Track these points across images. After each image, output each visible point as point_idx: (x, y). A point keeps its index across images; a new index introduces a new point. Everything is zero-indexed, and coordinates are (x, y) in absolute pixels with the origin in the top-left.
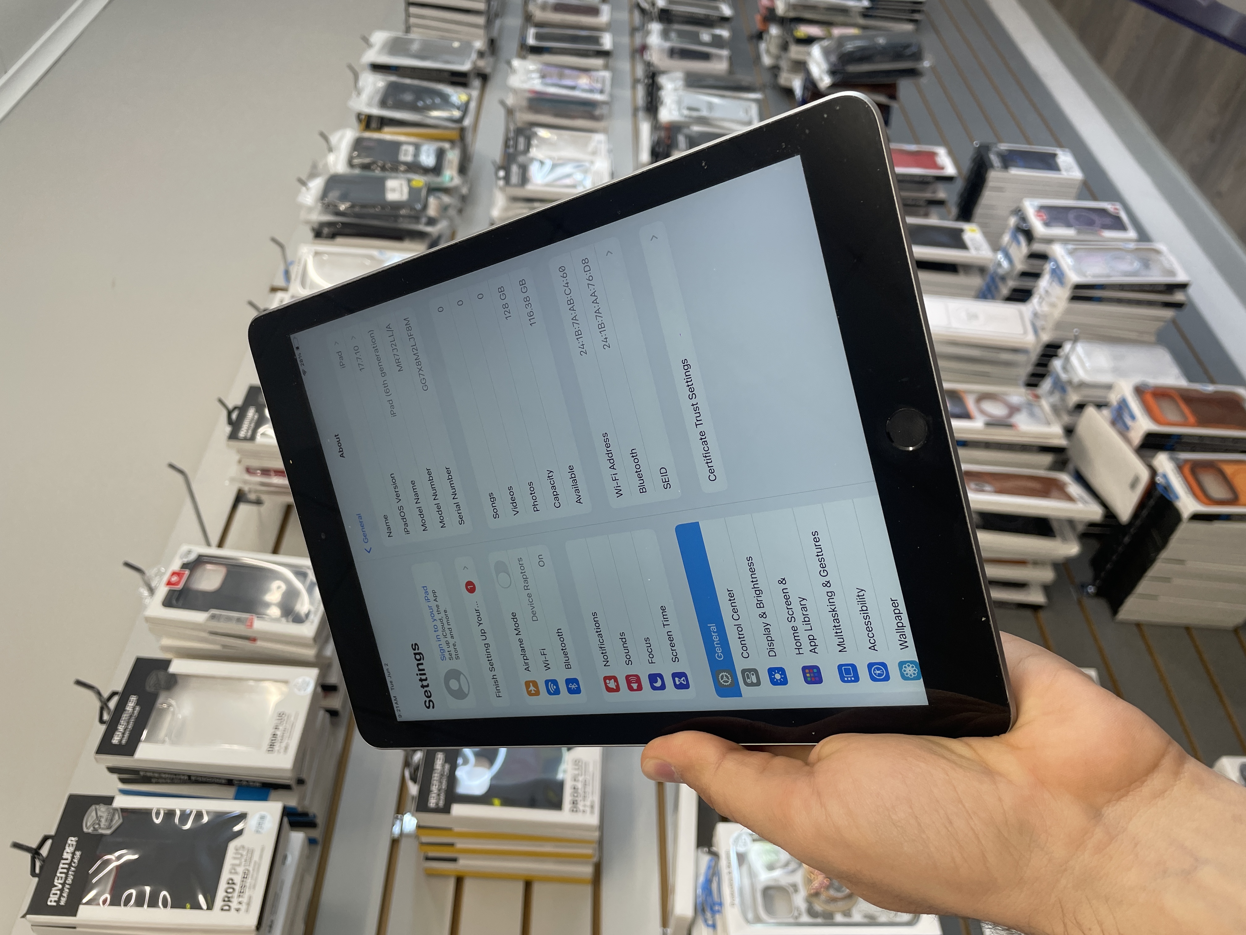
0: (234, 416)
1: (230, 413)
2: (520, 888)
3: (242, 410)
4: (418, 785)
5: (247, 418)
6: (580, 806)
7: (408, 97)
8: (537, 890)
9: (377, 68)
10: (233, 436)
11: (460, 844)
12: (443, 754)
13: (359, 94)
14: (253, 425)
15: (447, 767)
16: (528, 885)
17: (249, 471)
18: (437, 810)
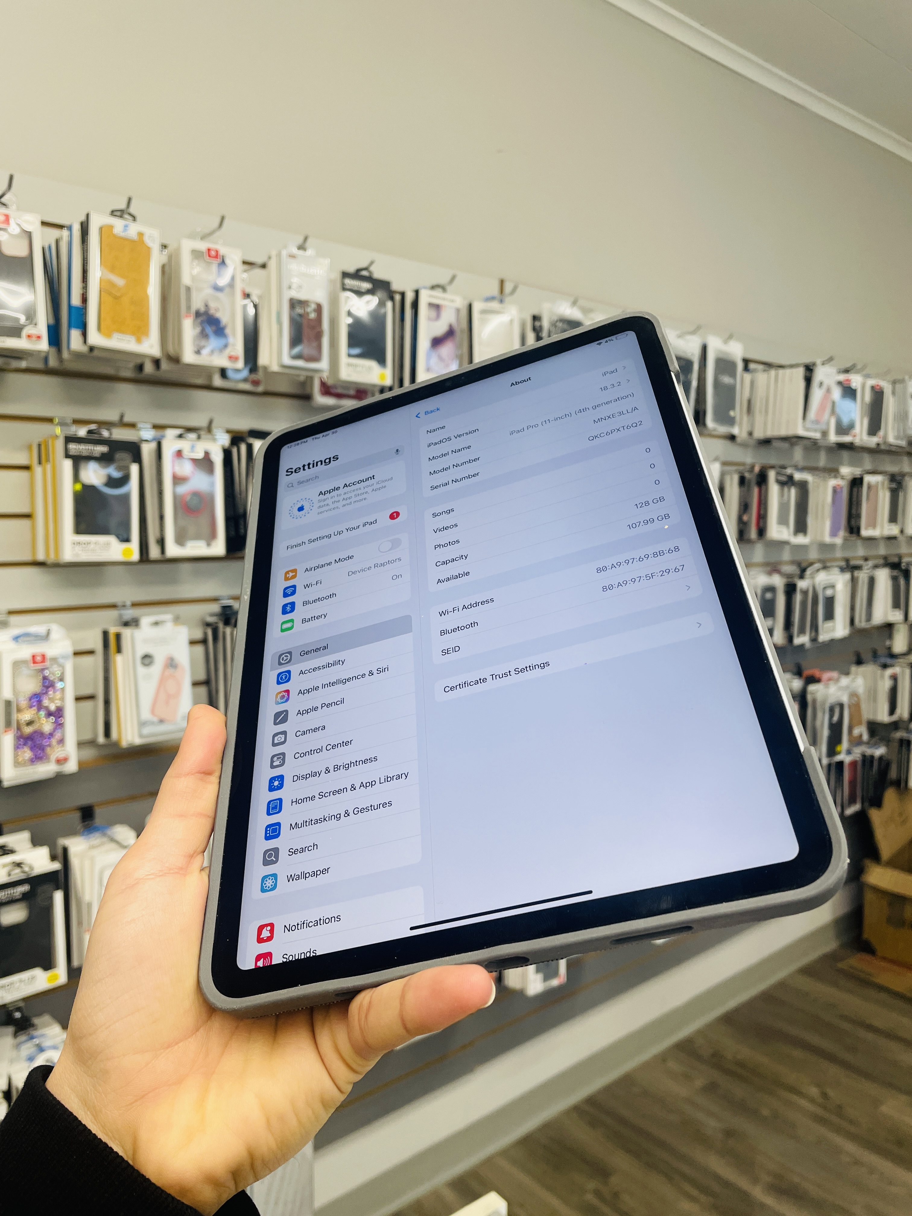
0: (365, 273)
1: (366, 269)
2: (25, 510)
3: (369, 279)
4: (86, 436)
6: (78, 548)
8: (25, 522)
9: (704, 350)
10: (345, 275)
11: (49, 467)
12: (107, 452)
13: (679, 336)
14: (356, 288)
15: (97, 455)
16: (28, 516)
18: (66, 450)
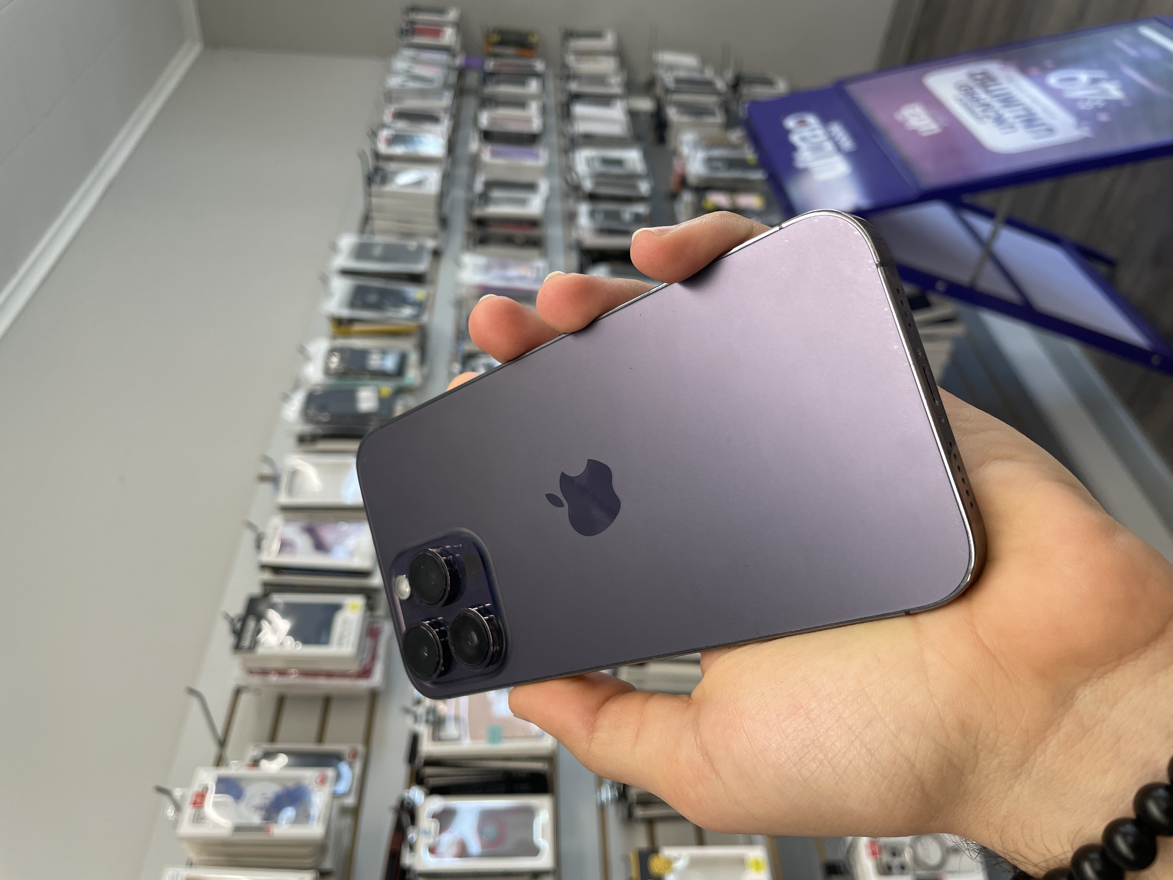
0: (237, 625)
1: (233, 624)
3: (244, 620)
5: (248, 627)
7: (373, 298)
9: (346, 273)
10: (237, 647)
13: (330, 297)
14: (253, 636)
17: (251, 672)
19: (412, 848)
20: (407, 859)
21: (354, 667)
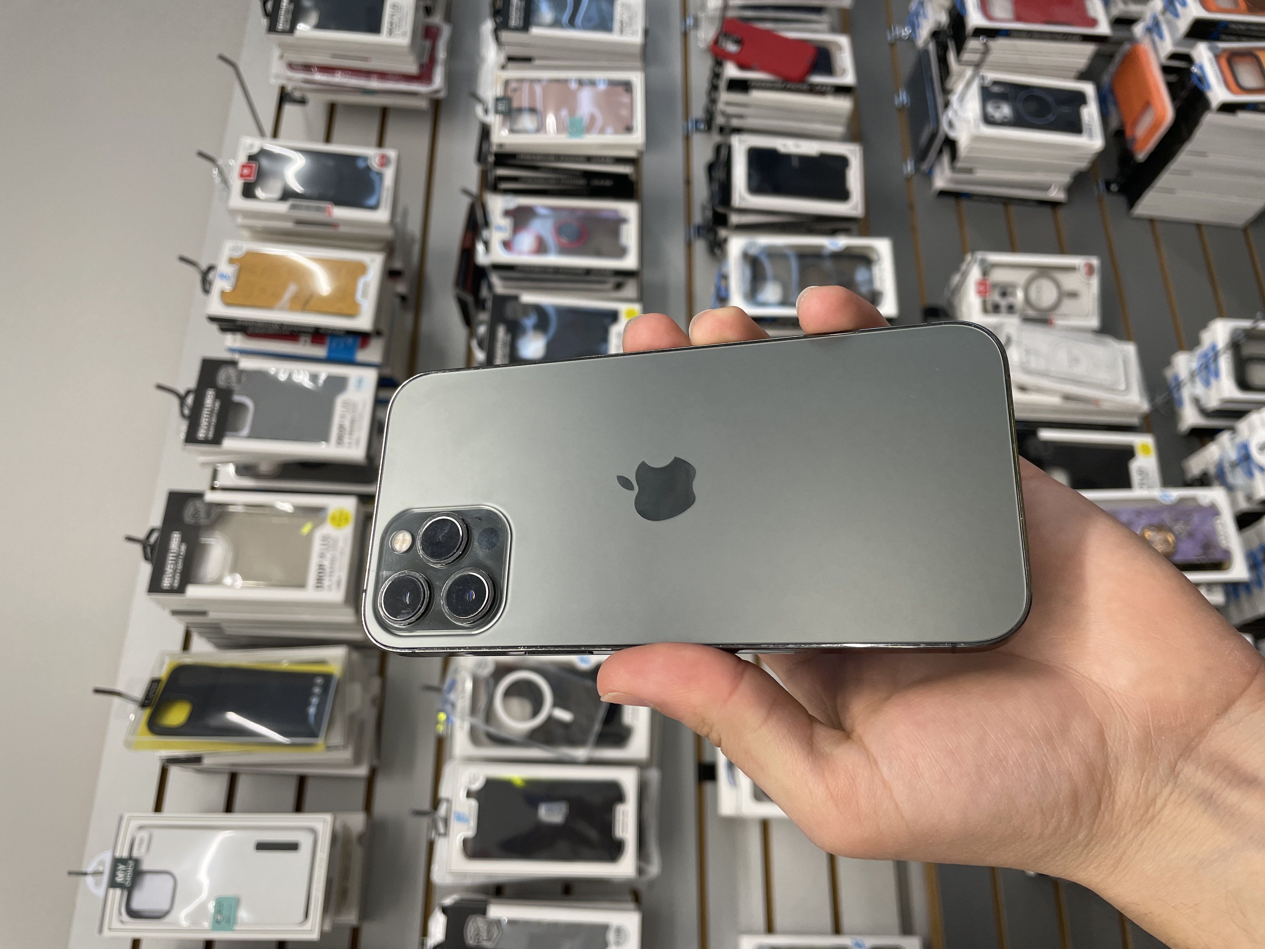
0: (269, 7)
1: (264, 4)
3: (276, 1)
4: (484, 351)
5: (283, 8)
10: (272, 28)
12: (505, 326)
14: (290, 16)
15: (509, 338)
17: (291, 66)
19: (487, 244)
20: (482, 257)
21: (412, 68)
